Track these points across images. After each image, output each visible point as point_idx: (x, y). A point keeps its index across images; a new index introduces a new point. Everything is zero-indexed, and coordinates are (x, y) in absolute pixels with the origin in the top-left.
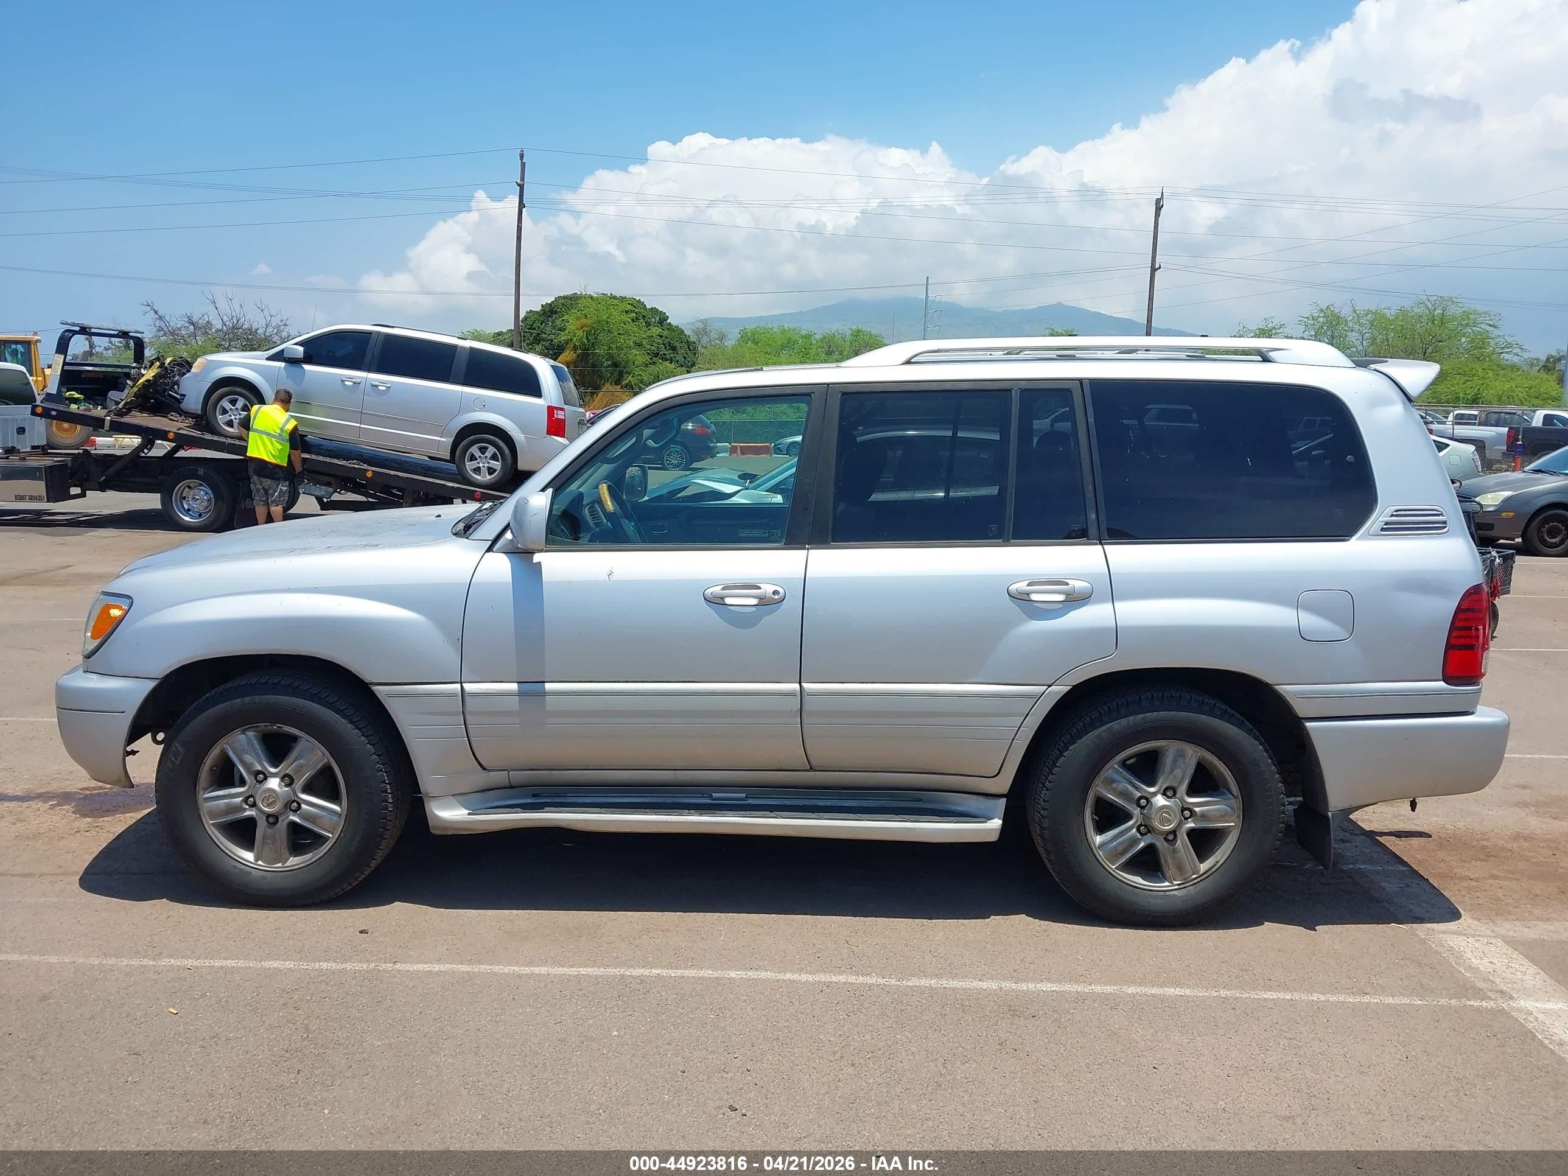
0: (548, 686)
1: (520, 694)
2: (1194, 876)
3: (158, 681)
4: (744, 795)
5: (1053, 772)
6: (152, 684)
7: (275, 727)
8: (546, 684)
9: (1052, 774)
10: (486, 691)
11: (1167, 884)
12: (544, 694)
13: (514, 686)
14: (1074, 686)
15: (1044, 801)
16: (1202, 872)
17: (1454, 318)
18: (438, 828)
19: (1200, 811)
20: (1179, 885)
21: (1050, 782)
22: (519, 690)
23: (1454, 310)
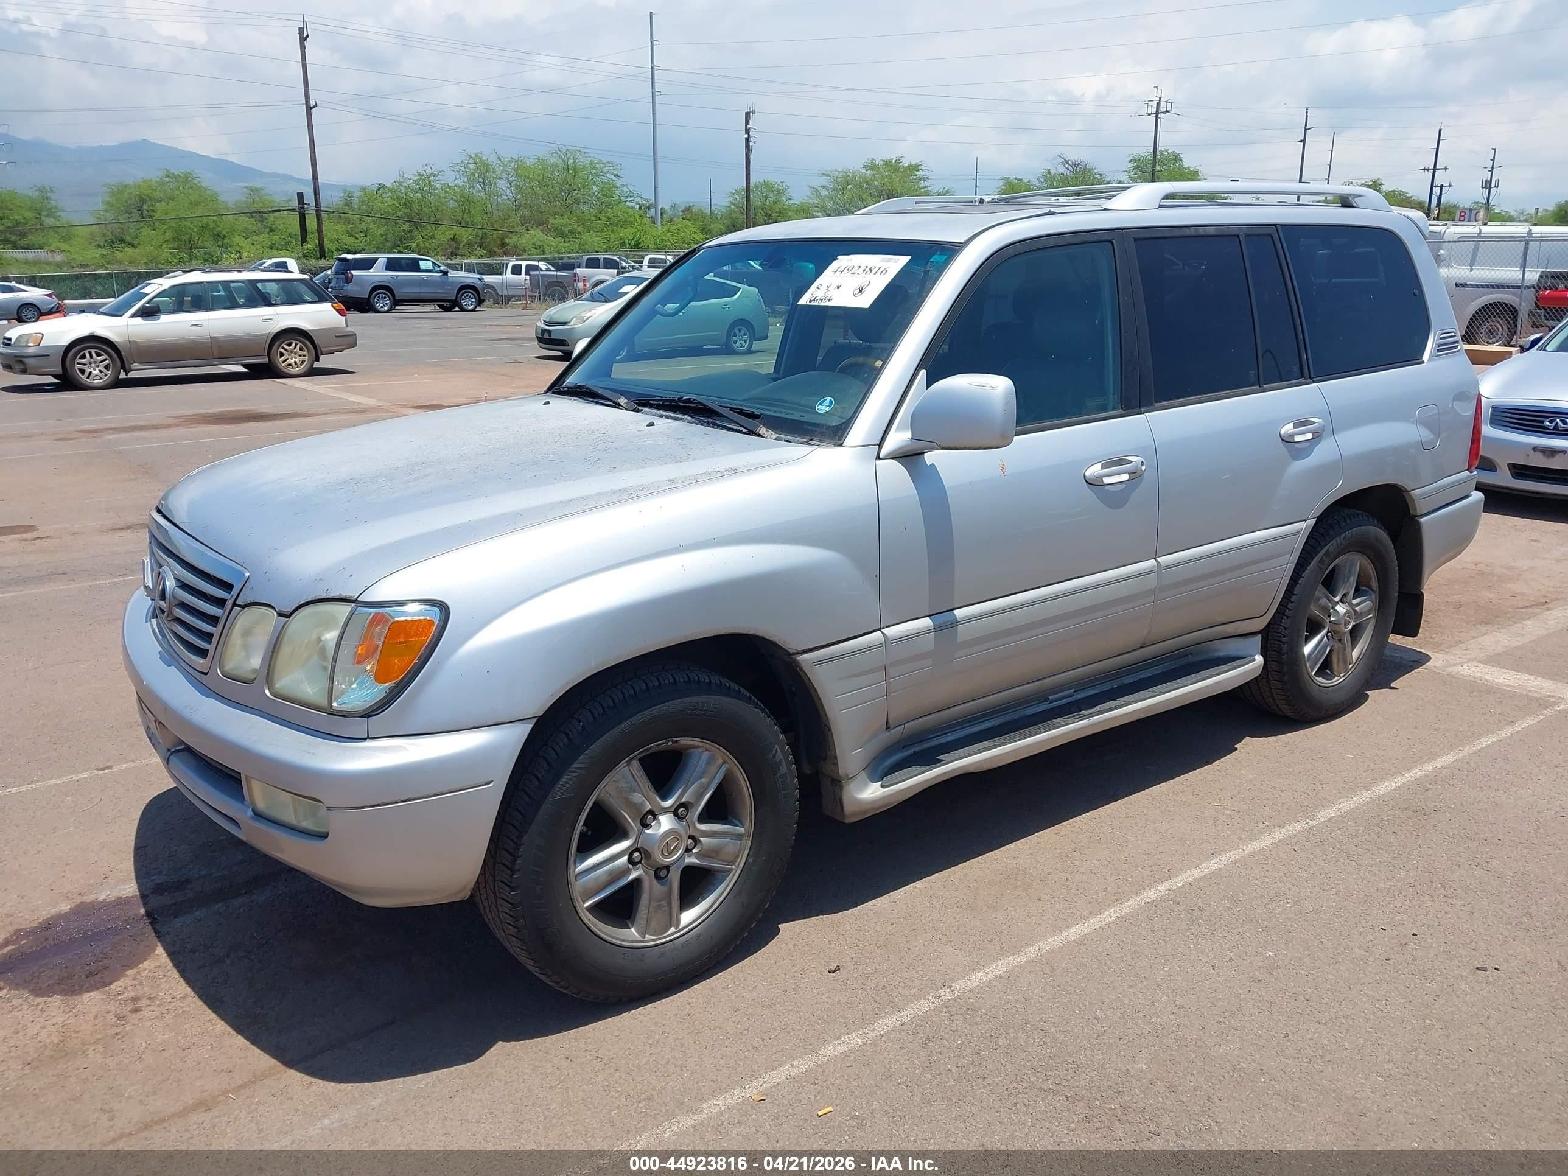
0: (958, 613)
1: (937, 629)
2: (1351, 666)
3: (535, 720)
4: (1073, 690)
5: (1292, 600)
6: (526, 729)
7: (670, 743)
8: (955, 612)
9: (1292, 602)
10: (909, 633)
11: (1336, 678)
12: (955, 623)
13: (926, 622)
14: (1318, 517)
15: (1285, 629)
16: (1354, 662)
17: (584, 168)
18: (854, 814)
19: (1360, 609)
20: (1343, 676)
21: (1289, 610)
22: (934, 625)
23: (582, 161)
